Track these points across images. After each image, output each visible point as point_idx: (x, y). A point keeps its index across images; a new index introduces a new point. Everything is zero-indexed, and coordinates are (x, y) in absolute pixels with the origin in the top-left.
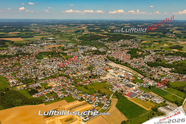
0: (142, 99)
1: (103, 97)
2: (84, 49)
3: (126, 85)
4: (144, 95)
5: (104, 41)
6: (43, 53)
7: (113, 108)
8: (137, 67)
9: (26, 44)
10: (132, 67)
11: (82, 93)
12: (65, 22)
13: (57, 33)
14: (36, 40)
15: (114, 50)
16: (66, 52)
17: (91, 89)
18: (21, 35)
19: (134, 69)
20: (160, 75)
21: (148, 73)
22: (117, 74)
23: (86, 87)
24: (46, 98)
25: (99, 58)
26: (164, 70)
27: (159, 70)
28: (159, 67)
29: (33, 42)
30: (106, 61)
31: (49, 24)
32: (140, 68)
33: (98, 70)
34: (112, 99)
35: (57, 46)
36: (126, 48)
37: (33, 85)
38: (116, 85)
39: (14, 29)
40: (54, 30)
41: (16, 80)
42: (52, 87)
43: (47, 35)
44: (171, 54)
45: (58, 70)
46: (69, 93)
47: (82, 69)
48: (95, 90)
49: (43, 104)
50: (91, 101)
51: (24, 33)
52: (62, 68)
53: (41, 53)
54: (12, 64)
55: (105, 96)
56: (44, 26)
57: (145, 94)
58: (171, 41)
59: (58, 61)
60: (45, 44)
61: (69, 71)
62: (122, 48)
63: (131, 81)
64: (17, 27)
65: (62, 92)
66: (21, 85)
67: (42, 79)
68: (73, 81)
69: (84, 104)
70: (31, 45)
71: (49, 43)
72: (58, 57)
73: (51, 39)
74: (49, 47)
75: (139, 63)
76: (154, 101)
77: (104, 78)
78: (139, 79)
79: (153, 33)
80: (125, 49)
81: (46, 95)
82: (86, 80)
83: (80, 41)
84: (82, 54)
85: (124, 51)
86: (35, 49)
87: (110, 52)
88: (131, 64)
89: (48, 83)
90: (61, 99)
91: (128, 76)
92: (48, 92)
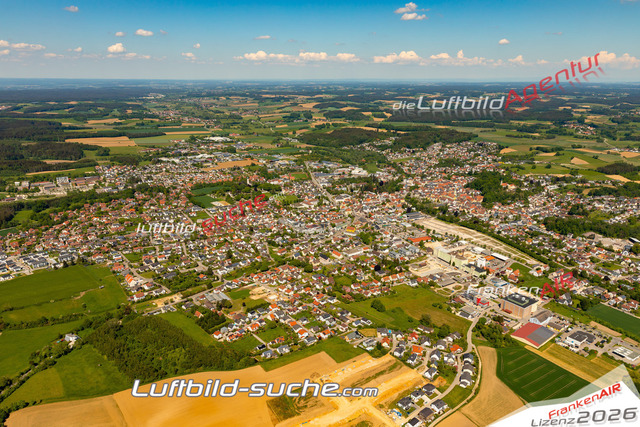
0: (576, 350)
1: (445, 340)
2: (327, 172)
3: (504, 298)
4: (575, 334)
5: (383, 148)
6: (205, 185)
7: (492, 382)
8: (514, 233)
9: (148, 158)
10: (499, 232)
11: (371, 327)
12: (246, 87)
13: (230, 121)
14: (176, 145)
15: (423, 176)
16: (276, 183)
17: (393, 311)
18: (126, 128)
19: (507, 242)
20: (598, 261)
21: (559, 255)
22: (462, 258)
23: (377, 306)
24: (264, 346)
25: (384, 204)
26: (606, 245)
27: (590, 243)
28: (588, 234)
29: (167, 150)
30: (410, 215)
31: (199, 95)
32: (527, 237)
33: (394, 245)
34: (474, 346)
35: (243, 164)
36: (458, 170)
37: (203, 296)
38: (471, 298)
39: (101, 109)
40: (220, 112)
41: (146, 277)
42: (270, 304)
43: (201, 128)
44: (609, 191)
45: (270, 243)
46: (330, 326)
47: (342, 241)
48: (410, 315)
49: (258, 369)
50: (409, 355)
51: (133, 123)
52: (281, 238)
53: (199, 186)
54: (121, 223)
55: (450, 339)
56: (186, 100)
57: (576, 329)
58: (589, 148)
59: (259, 211)
60: (207, 156)
61: (302, 245)
62: (445, 172)
63: (513, 283)
64: (108, 102)
65: (305, 322)
66: (166, 295)
67: (229, 276)
68: (327, 282)
69: (392, 368)
70: (164, 159)
71: (218, 154)
73: (217, 142)
74: (221, 166)
75: (517, 219)
76: (616, 357)
77: (422, 273)
78: (536, 274)
79: (522, 123)
80: (457, 175)
81: (257, 333)
82: (367, 277)
83: (308, 149)
84: (328, 190)
85: (454, 181)
86: (180, 174)
87: (410, 183)
88: (491, 222)
89: (248, 291)
90: (313, 350)
91: (499, 266)
92: (261, 321)
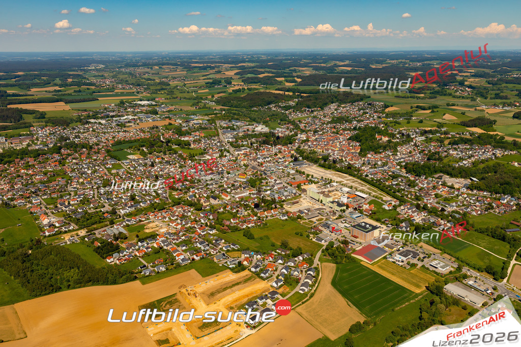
0: (401, 264)
1: (296, 259)
2: (234, 129)
3: (354, 226)
4: (403, 252)
5: (287, 108)
6: (125, 142)
7: (326, 288)
8: (379, 176)
9: (79, 120)
10: (367, 176)
11: (238, 250)
12: (179, 57)
13: (159, 87)
14: (105, 109)
15: (316, 132)
16: (186, 139)
17: (261, 239)
18: (64, 95)
19: (371, 183)
20: (441, 196)
21: (410, 193)
22: (328, 196)
23: (248, 234)
24: (145, 266)
25: (276, 155)
26: (450, 184)
27: (438, 183)
28: (436, 176)
29: (97, 113)
30: (296, 163)
31: (135, 65)
32: (388, 179)
33: (276, 187)
34: (319, 263)
35: (161, 124)
36: (347, 125)
37: (105, 231)
38: (329, 227)
39: (45, 78)
40: (151, 80)
41: (59, 216)
42: (158, 235)
43: (132, 94)
44: (465, 141)
45: (170, 188)
46: (204, 251)
47: (233, 185)
48: (274, 241)
49: (137, 283)
50: (264, 271)
51: (71, 90)
52: (181, 184)
53: (119, 143)
54: (45, 174)
55: (301, 258)
56: (123, 70)
57: (406, 248)
58: (461, 106)
59: (168, 162)
60: (130, 117)
61: (198, 189)
62: (334, 127)
63: (366, 215)
64: (52, 73)
65: (184, 248)
66: (73, 230)
67: (130, 215)
68: (211, 217)
69: (247, 280)
70: (92, 121)
71: (141, 116)
72: (168, 153)
73: (143, 106)
74: (142, 126)
75: (384, 165)
76: (431, 268)
77: (293, 209)
78: (387, 208)
80: (344, 130)
81: (142, 257)
82: (246, 213)
83: (222, 110)
84: (231, 144)
85: (341, 135)
86: (105, 133)
87: (303, 137)
88: (363, 168)
89: (144, 225)
90: (185, 269)
91: (359, 203)
92: (147, 248)
